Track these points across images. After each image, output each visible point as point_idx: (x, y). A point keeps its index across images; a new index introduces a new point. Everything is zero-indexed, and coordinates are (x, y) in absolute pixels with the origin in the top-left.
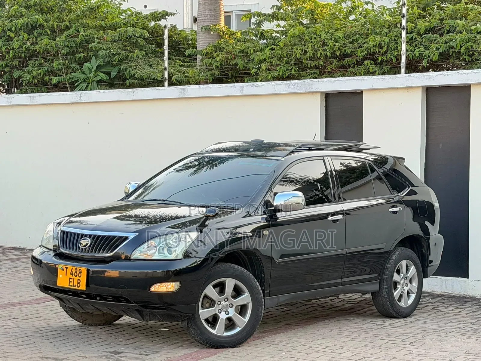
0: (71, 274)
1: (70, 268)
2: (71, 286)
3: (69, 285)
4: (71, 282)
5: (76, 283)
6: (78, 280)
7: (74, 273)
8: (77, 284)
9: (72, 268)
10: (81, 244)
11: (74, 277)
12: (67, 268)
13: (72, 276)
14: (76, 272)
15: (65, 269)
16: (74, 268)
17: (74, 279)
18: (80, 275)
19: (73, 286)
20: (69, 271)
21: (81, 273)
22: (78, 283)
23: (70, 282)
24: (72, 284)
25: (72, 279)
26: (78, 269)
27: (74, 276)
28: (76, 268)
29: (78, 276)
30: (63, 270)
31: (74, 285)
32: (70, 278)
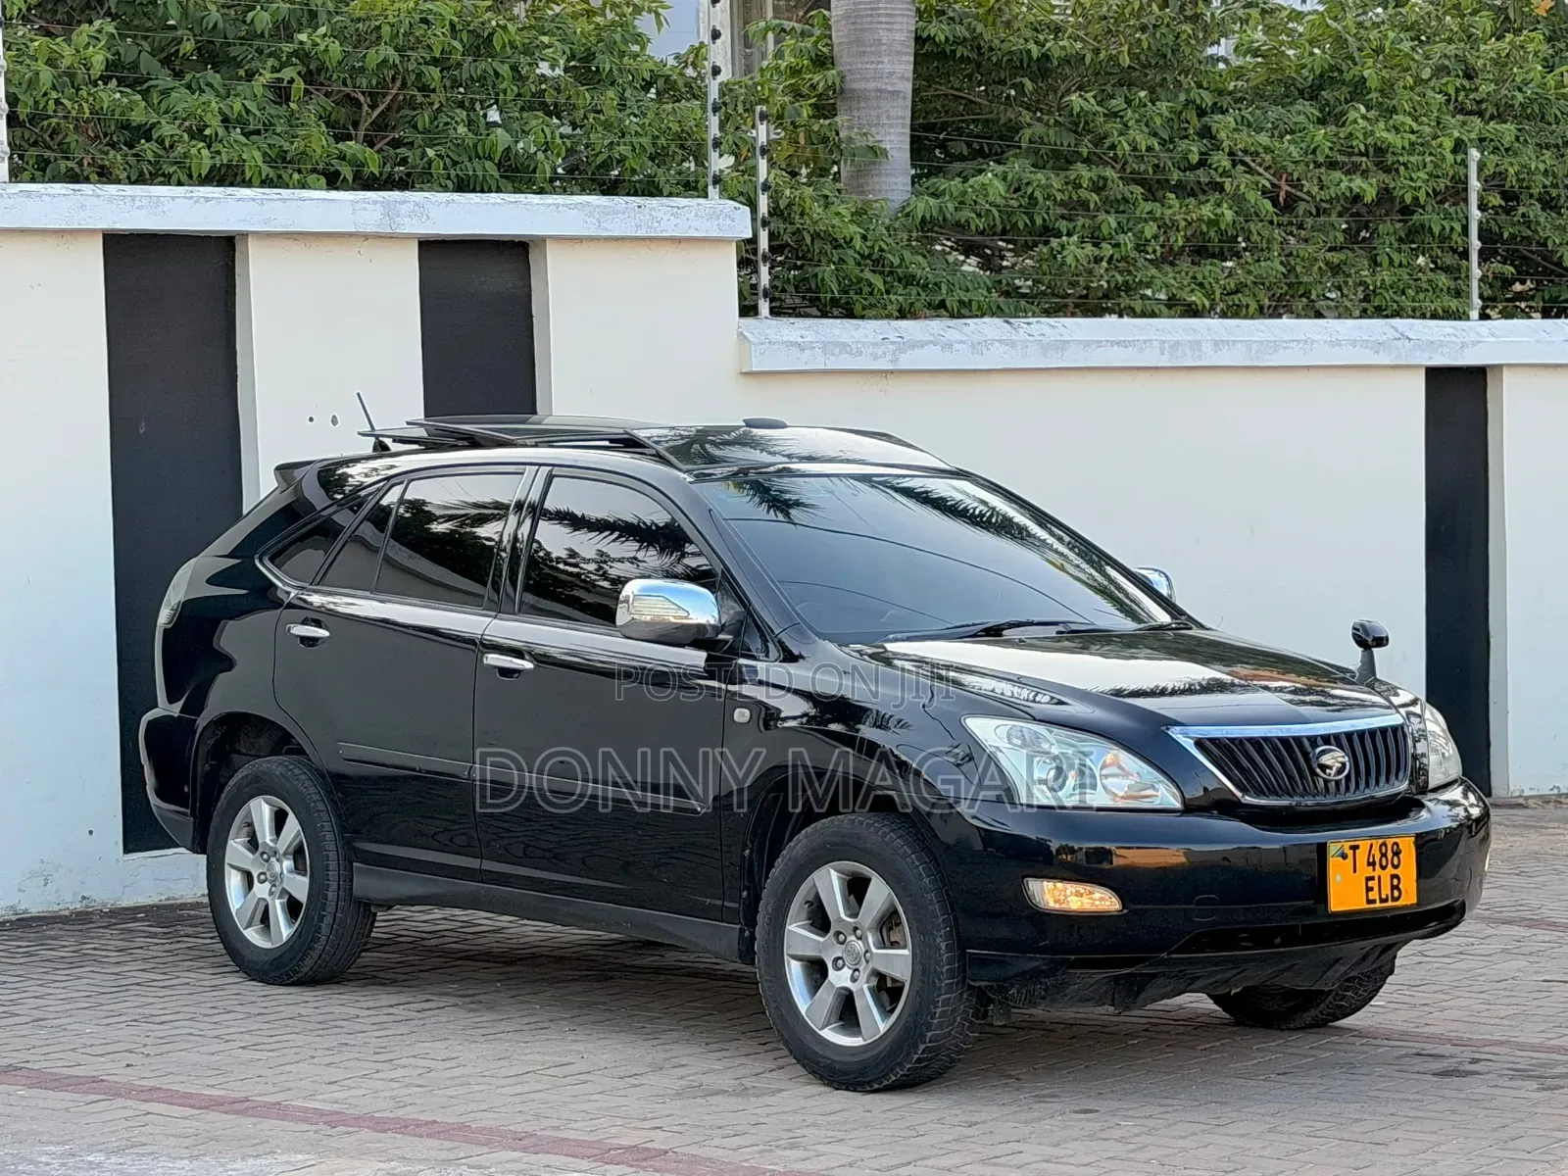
0: (1369, 864)
1: (1364, 845)
2: (1374, 901)
3: (1369, 902)
4: (1372, 889)
5: (1386, 891)
6: (1393, 876)
7: (1377, 860)
8: (1389, 893)
9: (1371, 846)
10: (1323, 767)
11: (1378, 871)
12: (1357, 847)
13: (1374, 870)
14: (1384, 855)
15: (1350, 853)
16: (1377, 843)
17: (1379, 878)
18: (1396, 862)
19: (1382, 901)
20: (1362, 856)
21: (1397, 854)
22: (1394, 888)
23: (1369, 889)
24: (1373, 895)
25: (1372, 878)
26: (1390, 842)
27: (1377, 866)
28: (1381, 841)
29: (1390, 866)
30: (1344, 856)
31: (1384, 897)
32: (1369, 879)
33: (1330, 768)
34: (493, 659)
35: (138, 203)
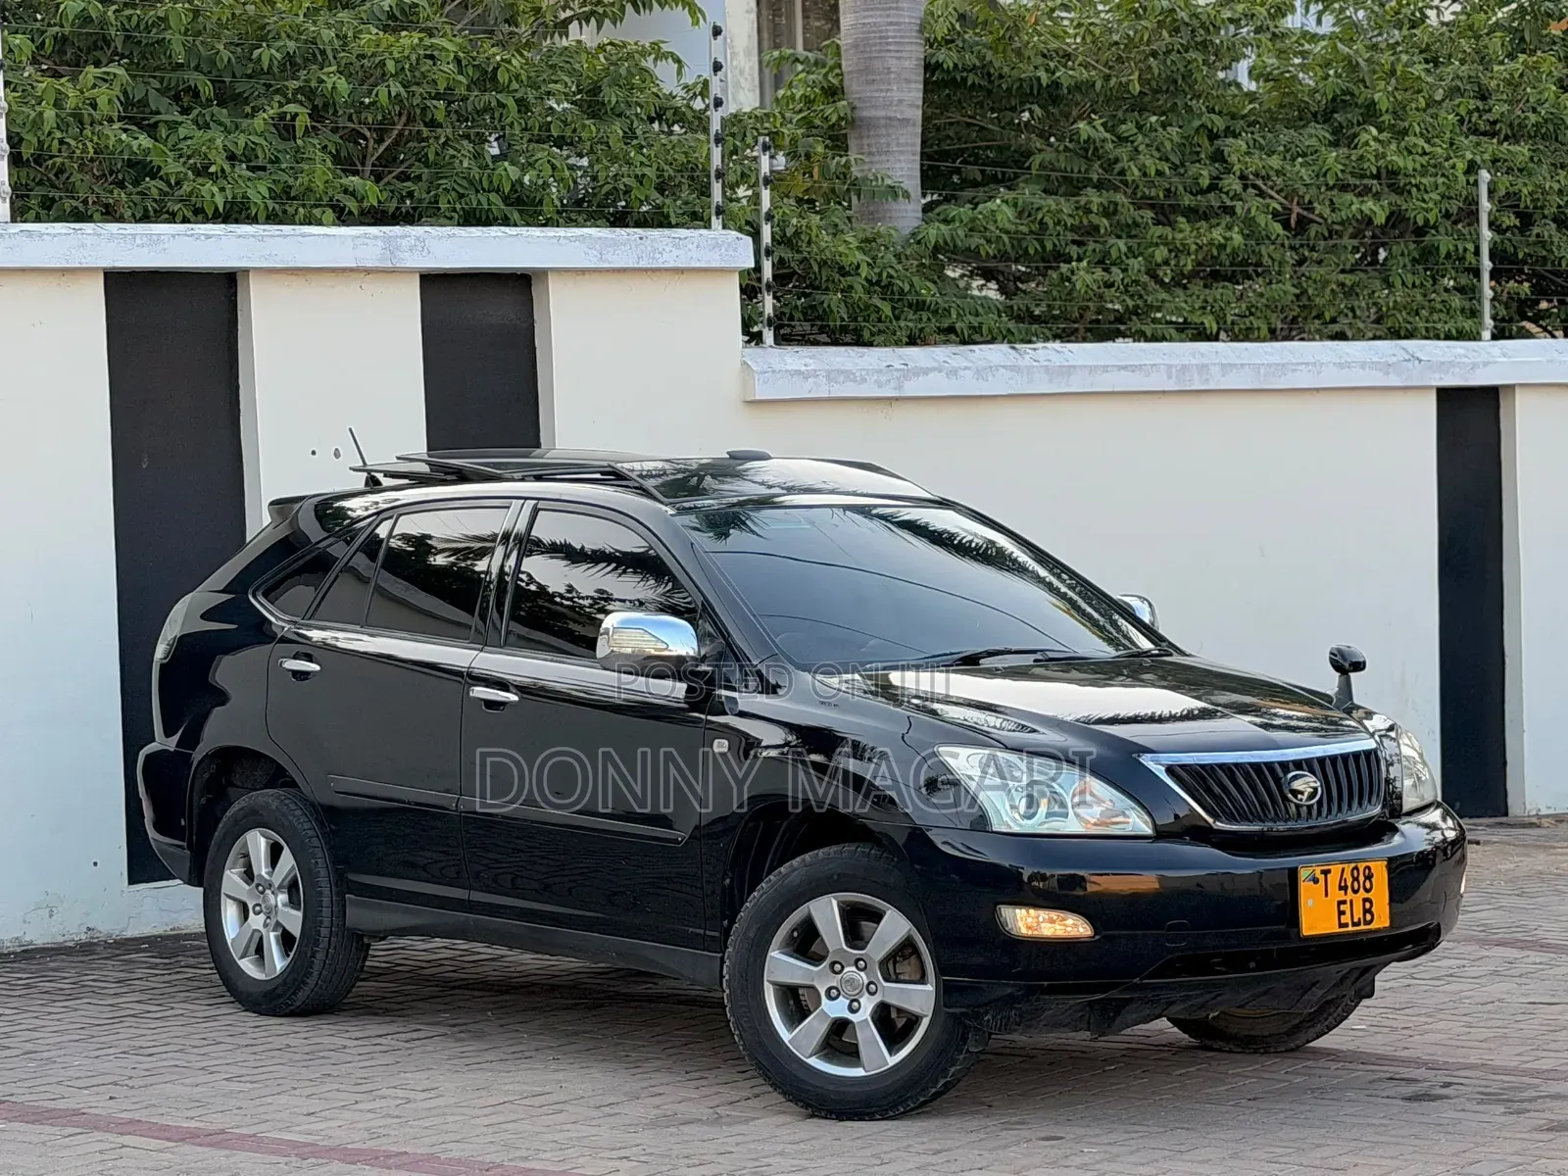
0: (1341, 888)
1: (1336, 869)
2: (1346, 925)
3: (1341, 925)
4: (1343, 913)
5: (1358, 914)
6: (1365, 900)
7: (1349, 884)
8: (1362, 916)
9: (1343, 870)
10: (1295, 793)
11: (1350, 895)
12: (1329, 871)
13: (1346, 894)
14: (1356, 879)
15: (1321, 877)
16: (1349, 867)
17: (1351, 901)
18: (1368, 885)
19: (1354, 924)
20: (1334, 879)
21: (1369, 877)
22: (1366, 911)
23: (1341, 913)
24: (1345, 919)
25: (1344, 902)
26: (1362, 866)
27: (1349, 890)
28: (1353, 865)
29: (1362, 889)
30: (1316, 881)
31: (1356, 920)
32: (1341, 903)
33: (1302, 793)
34: (480, 692)
35: (138, 241)
